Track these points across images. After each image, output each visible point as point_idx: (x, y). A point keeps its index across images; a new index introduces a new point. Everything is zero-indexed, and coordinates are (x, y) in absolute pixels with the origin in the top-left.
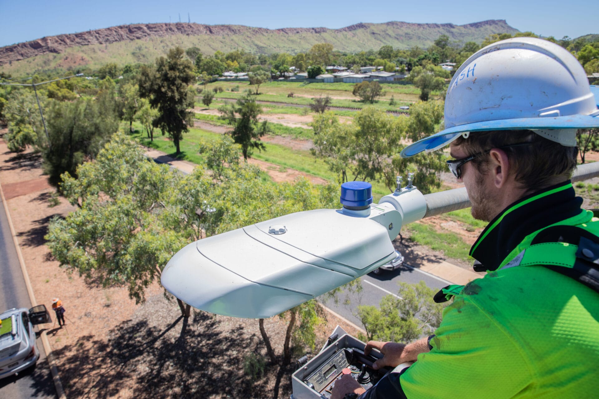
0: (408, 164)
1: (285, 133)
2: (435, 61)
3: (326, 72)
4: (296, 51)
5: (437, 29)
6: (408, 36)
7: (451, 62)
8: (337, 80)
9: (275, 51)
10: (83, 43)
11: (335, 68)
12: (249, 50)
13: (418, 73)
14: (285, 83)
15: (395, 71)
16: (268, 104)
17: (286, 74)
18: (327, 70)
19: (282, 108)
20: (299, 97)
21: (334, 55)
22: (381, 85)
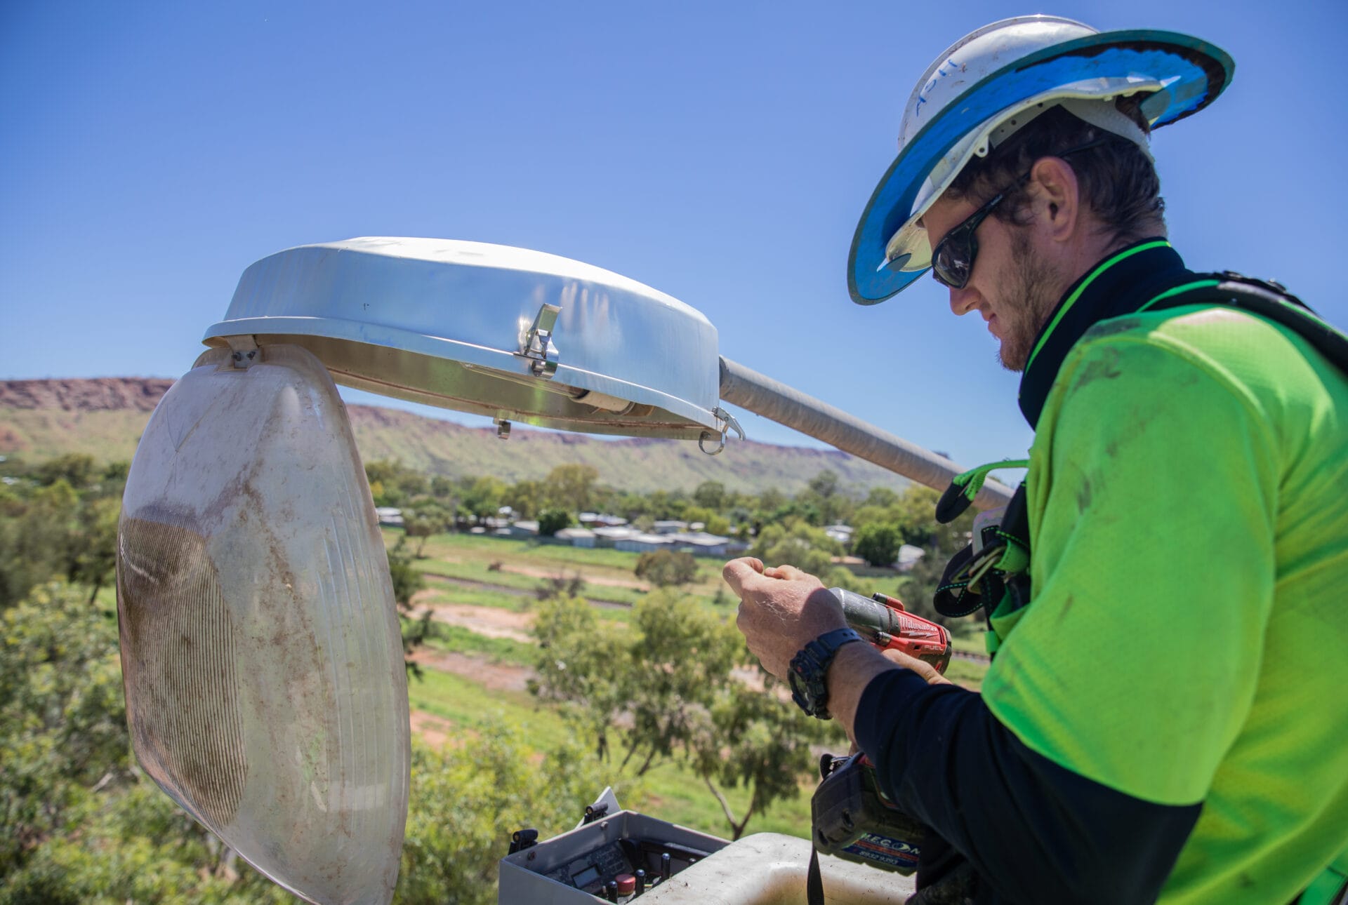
0: (750, 722)
1: (473, 648)
2: (811, 520)
3: (579, 525)
4: (517, 477)
5: (816, 459)
6: (758, 469)
7: (845, 524)
8: (603, 543)
9: (471, 472)
10: (22, 404)
11: (600, 518)
12: (413, 463)
13: (775, 540)
14: (486, 539)
15: (729, 536)
16: (441, 581)
17: (490, 521)
18: (583, 523)
19: (473, 592)
20: (512, 573)
21: (599, 493)
22: (699, 561)
